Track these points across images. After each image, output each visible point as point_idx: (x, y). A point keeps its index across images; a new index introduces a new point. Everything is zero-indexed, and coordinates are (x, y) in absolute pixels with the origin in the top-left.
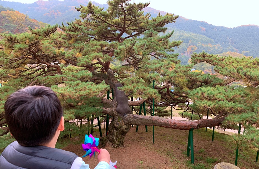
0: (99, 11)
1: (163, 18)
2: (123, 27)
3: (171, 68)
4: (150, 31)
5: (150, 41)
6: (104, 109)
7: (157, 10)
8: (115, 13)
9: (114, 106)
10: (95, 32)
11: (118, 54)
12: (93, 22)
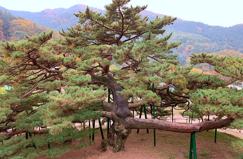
0: (97, 16)
1: (161, 21)
2: (121, 31)
3: (170, 70)
4: (148, 33)
5: (148, 44)
6: (104, 112)
7: (155, 13)
8: (112, 18)
9: (114, 109)
10: (94, 36)
11: (116, 58)
12: (92, 27)
